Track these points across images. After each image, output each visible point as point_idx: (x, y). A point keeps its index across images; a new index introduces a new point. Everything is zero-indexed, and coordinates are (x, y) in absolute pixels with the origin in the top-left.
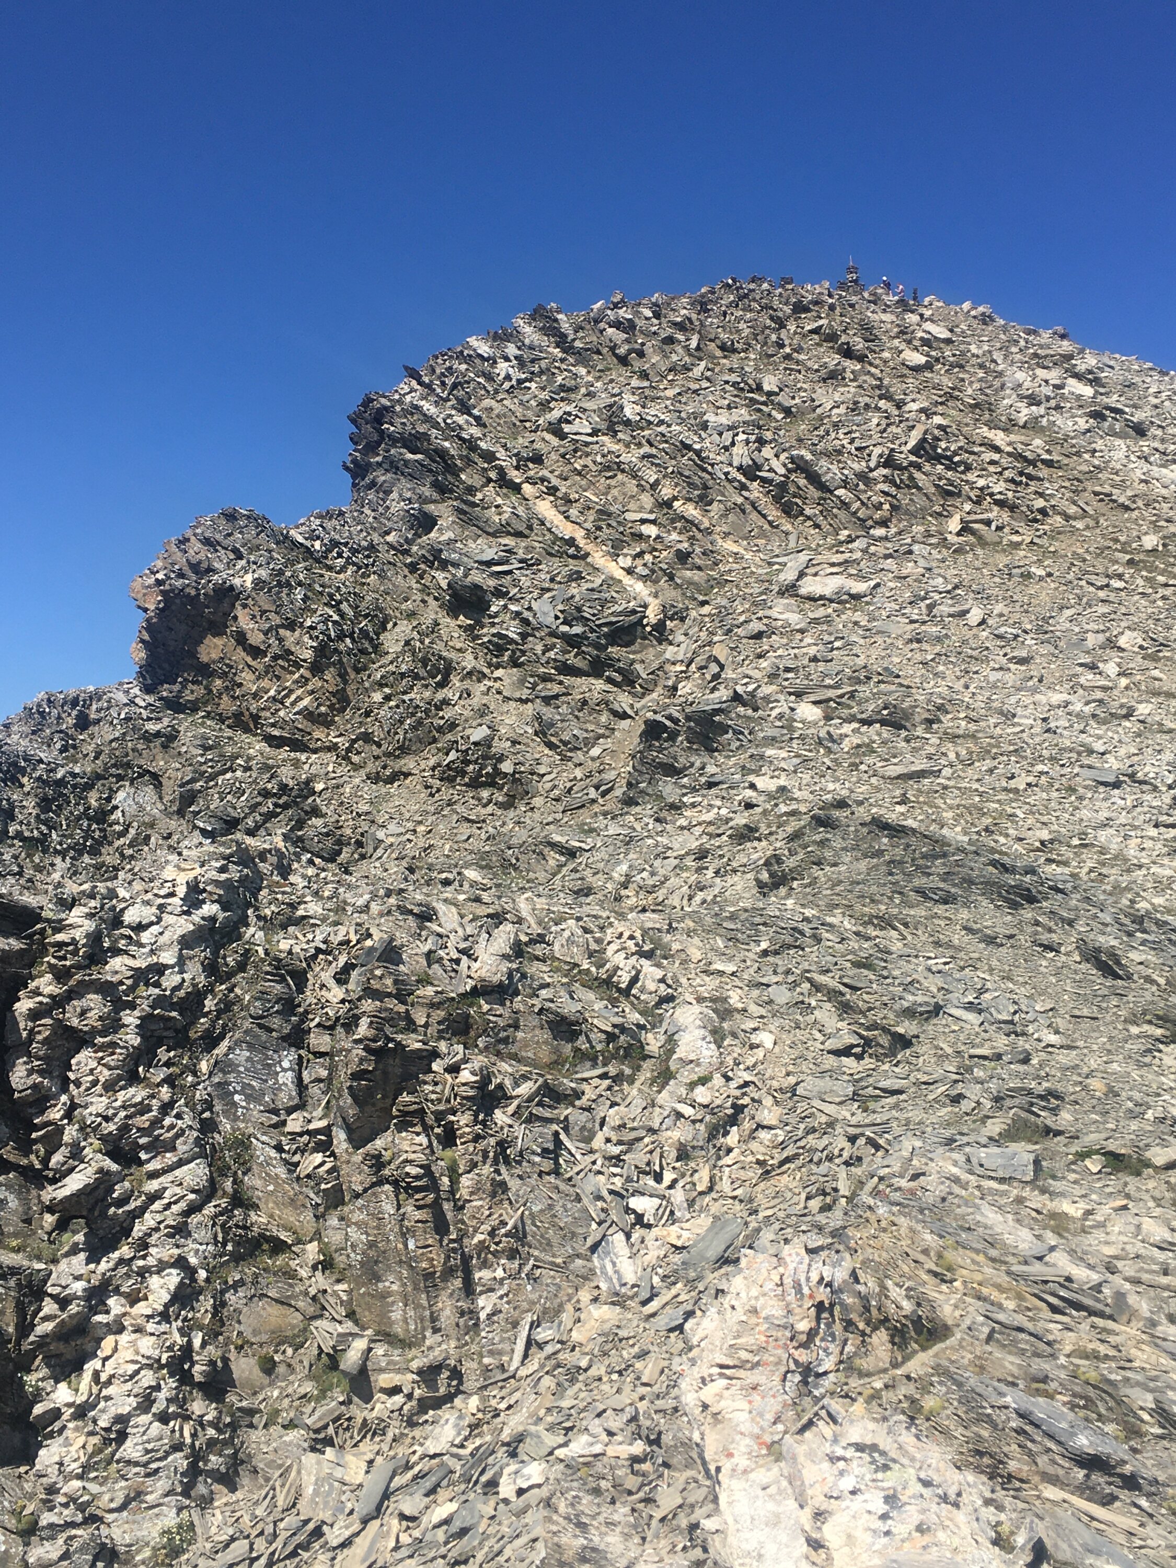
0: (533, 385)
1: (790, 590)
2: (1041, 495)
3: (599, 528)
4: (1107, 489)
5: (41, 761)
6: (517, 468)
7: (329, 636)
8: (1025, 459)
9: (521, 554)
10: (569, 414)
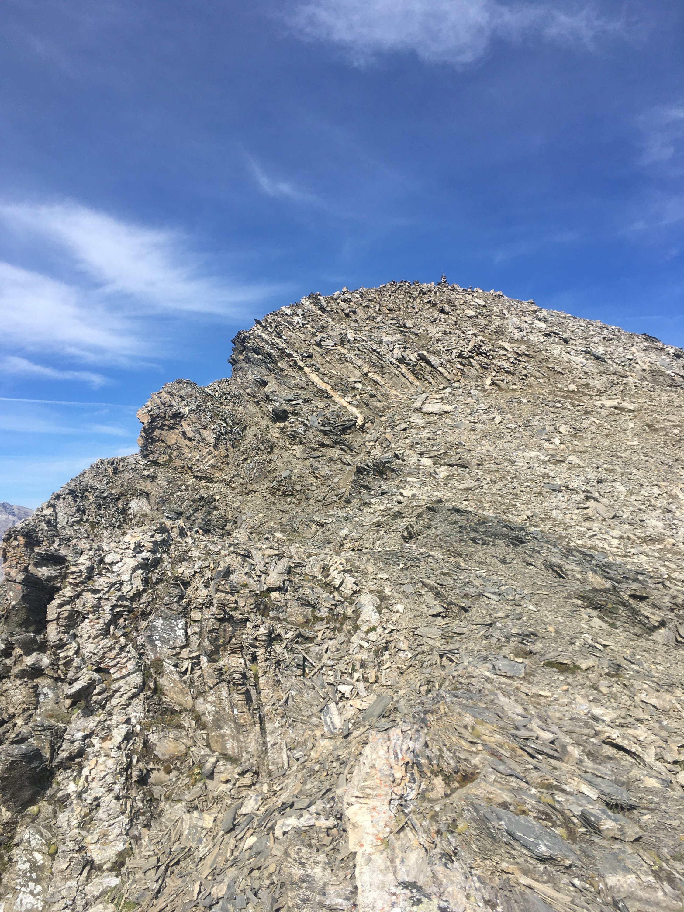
0: (309, 326)
1: (418, 410)
2: (525, 368)
3: (337, 385)
4: (553, 366)
5: (98, 489)
6: (302, 360)
7: (221, 433)
8: (517, 353)
9: (304, 397)
10: (324, 338)
